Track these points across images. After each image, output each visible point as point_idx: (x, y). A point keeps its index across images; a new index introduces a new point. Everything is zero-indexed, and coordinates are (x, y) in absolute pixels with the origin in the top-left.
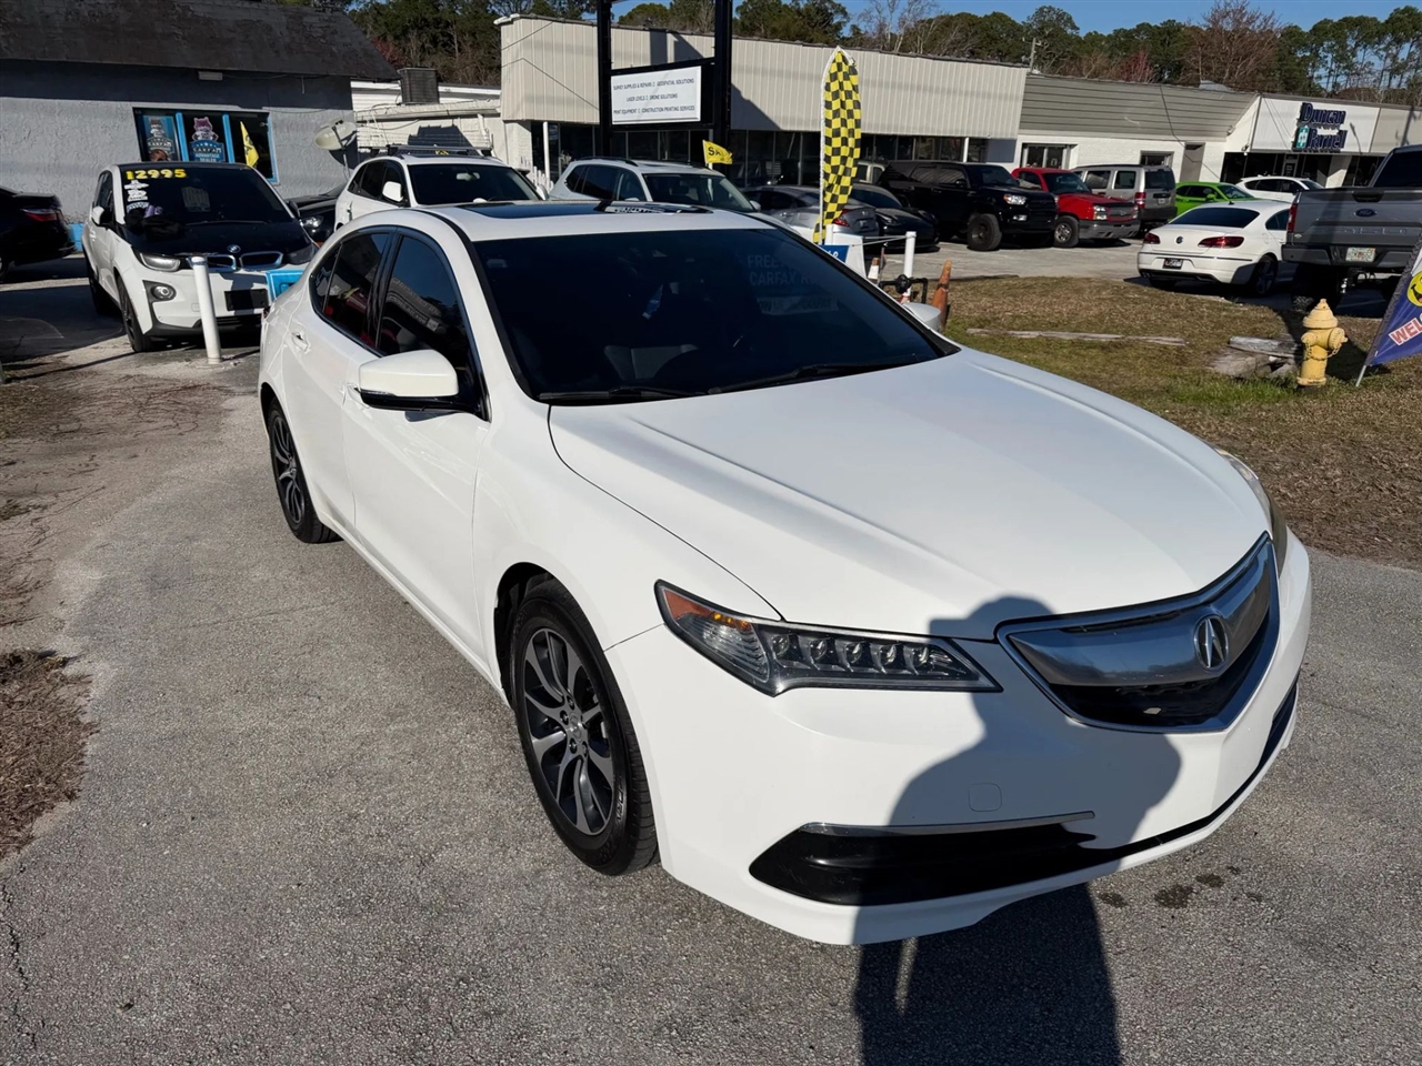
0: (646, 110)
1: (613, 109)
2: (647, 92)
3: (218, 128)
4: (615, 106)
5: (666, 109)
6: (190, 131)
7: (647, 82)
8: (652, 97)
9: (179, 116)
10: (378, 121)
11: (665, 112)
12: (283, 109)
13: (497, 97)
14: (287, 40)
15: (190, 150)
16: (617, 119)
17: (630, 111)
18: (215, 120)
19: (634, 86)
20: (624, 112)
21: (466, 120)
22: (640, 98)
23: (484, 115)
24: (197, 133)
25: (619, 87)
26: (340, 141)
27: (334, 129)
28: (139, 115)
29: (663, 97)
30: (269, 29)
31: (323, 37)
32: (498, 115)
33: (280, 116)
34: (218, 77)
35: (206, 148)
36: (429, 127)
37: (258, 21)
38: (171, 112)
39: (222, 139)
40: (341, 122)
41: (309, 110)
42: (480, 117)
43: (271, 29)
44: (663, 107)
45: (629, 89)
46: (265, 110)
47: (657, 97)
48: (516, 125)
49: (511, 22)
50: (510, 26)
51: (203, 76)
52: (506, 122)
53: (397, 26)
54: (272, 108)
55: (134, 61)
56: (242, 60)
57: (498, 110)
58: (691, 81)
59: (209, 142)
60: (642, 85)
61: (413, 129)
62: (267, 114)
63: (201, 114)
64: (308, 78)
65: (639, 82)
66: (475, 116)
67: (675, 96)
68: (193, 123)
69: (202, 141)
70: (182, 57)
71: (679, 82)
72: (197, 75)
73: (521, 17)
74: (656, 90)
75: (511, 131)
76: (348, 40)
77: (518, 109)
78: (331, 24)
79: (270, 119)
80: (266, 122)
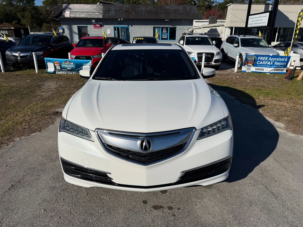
0: (255, 24)
1: (248, 23)
2: (256, 19)
3: (167, 30)
4: (249, 23)
5: (260, 23)
6: (162, 31)
7: (256, 17)
8: (257, 20)
9: (161, 28)
10: (203, 28)
11: (259, 24)
12: (179, 26)
13: (224, 22)
14: (182, 12)
15: (162, 34)
16: (249, 26)
17: (252, 24)
18: (167, 28)
19: (254, 18)
20: (251, 24)
21: (218, 27)
22: (254, 21)
23: (222, 26)
24: (163, 31)
25: (250, 19)
26: (189, 32)
27: (188, 30)
28: (154, 28)
29: (259, 20)
30: (179, 10)
31: (189, 11)
32: (224, 26)
33: (179, 27)
34: (168, 20)
35: (165, 34)
36: (212, 29)
37: (178, 9)
38: (159, 27)
39: (167, 32)
40: (189, 28)
41: (184, 26)
42: (221, 26)
43: (180, 10)
44: (259, 23)
45: (252, 19)
46: (176, 26)
47: (258, 20)
48: (227, 28)
49: (230, 5)
50: (230, 6)
51: (166, 20)
52: (226, 27)
53: (223, 7)
54: (177, 26)
55: (154, 18)
56: (173, 17)
57: (224, 25)
58: (266, 16)
59: (165, 33)
60: (255, 18)
61: (209, 29)
62: (176, 27)
63: (164, 27)
64: (185, 20)
65: (254, 17)
66: (220, 26)
67: (262, 20)
68: (163, 29)
69: (164, 33)
70: (162, 17)
71: (264, 17)
72: (165, 20)
73: (232, 4)
74: (258, 19)
75: (226, 29)
76: (194, 12)
77: (228, 24)
78: (191, 9)
79: (177, 28)
80: (176, 29)
